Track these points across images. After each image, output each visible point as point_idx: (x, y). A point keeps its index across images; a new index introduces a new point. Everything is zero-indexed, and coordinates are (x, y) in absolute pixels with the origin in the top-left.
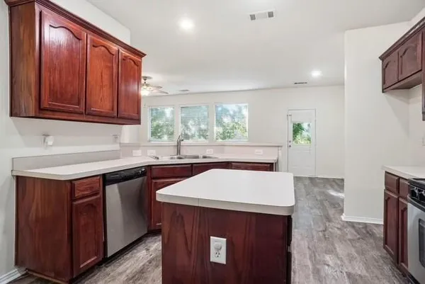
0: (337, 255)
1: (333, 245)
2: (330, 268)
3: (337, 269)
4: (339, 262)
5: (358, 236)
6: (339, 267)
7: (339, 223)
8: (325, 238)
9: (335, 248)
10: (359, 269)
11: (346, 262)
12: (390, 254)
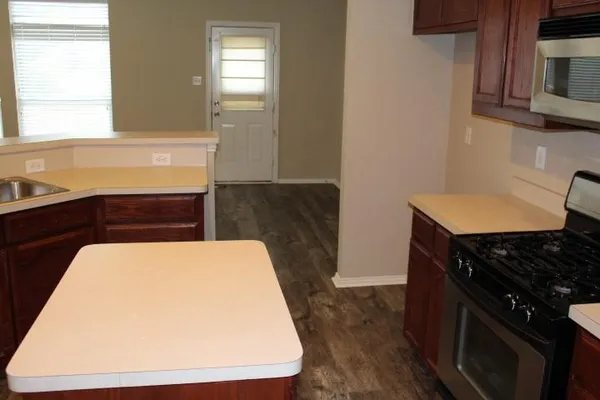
0: (334, 366)
1: (324, 344)
2: (324, 393)
3: (335, 391)
4: (338, 378)
5: (364, 318)
6: (337, 387)
7: (329, 295)
8: (310, 332)
9: (328, 351)
10: (369, 382)
11: (349, 374)
12: (412, 345)
